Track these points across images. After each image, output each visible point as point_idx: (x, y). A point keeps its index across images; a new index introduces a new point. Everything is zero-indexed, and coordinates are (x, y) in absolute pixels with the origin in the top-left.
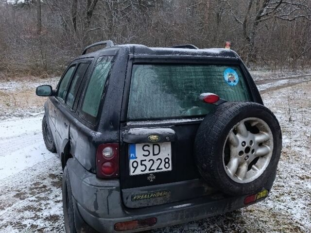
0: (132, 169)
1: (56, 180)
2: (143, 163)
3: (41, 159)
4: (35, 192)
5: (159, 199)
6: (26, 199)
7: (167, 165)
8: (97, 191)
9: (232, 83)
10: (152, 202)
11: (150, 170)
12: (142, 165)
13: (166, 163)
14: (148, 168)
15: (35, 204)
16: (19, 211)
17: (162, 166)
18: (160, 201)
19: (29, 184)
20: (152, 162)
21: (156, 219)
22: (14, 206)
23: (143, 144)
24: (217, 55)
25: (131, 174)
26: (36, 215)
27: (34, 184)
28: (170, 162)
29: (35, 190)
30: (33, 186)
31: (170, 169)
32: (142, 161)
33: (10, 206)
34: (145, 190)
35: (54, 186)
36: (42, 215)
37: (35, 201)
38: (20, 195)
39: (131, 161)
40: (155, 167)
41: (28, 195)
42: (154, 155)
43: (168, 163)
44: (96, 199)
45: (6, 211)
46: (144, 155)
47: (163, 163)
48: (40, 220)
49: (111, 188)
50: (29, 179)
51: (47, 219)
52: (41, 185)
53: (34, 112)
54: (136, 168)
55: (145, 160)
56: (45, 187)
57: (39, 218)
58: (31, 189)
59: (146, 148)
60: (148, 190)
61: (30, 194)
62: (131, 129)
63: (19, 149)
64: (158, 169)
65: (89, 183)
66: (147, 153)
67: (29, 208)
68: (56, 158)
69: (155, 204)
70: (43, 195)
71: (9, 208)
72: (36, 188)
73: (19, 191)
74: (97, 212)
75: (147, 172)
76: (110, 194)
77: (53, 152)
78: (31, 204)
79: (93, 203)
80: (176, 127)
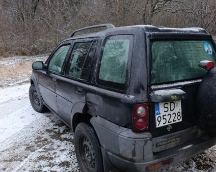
0: (157, 123)
1: (52, 134)
2: (165, 117)
3: (33, 118)
4: (41, 145)
5: (173, 143)
6: (36, 151)
7: (179, 118)
8: (135, 142)
9: (209, 53)
10: (169, 146)
11: (169, 122)
12: (164, 119)
13: (178, 116)
14: (167, 121)
15: (46, 154)
16: (36, 161)
17: (176, 119)
18: (173, 145)
19: (33, 139)
20: (169, 116)
21: (173, 159)
22: (29, 157)
23: (164, 103)
24: (197, 32)
25: (157, 126)
26: (50, 163)
27: (37, 138)
28: (181, 115)
29: (39, 143)
30: (37, 140)
31: (181, 120)
32: (163, 116)
33: (26, 157)
34: (165, 138)
35: (53, 138)
36: (55, 162)
37: (43, 151)
38: (29, 148)
39: (157, 116)
40: (171, 120)
41: (36, 148)
42: (171, 110)
43: (179, 115)
44: (135, 148)
45: (24, 162)
46: (165, 111)
47: (177, 116)
48: (55, 166)
49: (146, 139)
50: (31, 135)
51: (60, 165)
52: (43, 139)
53: (10, 83)
54: (160, 122)
55: (166, 115)
56: (46, 140)
57: (54, 165)
58: (36, 143)
59: (166, 106)
60: (167, 138)
61: (38, 146)
62: (155, 92)
63: (12, 112)
64: (173, 121)
65: (127, 136)
66: (166, 110)
67: (41, 158)
68: (44, 116)
69: (170, 147)
70: (48, 146)
71: (26, 160)
72: (40, 141)
73: (28, 145)
74: (134, 158)
75: (167, 124)
76: (145, 144)
77: (40, 113)
78: (42, 154)
79: (131, 152)
80: (183, 88)
